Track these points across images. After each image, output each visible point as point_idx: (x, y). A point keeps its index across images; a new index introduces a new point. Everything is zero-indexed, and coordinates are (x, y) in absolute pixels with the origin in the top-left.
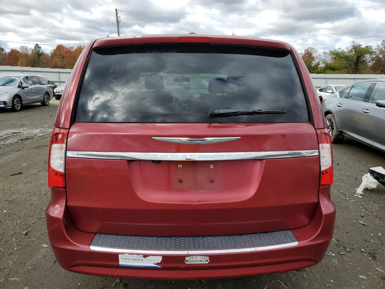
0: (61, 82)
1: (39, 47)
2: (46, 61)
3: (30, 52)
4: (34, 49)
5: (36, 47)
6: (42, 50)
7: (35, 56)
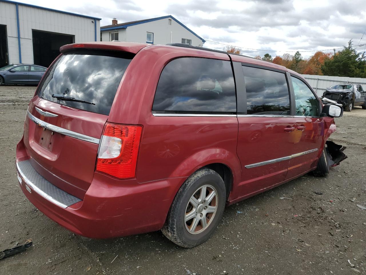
0: (317, 89)
1: (299, 54)
2: (302, 66)
3: (291, 59)
4: (294, 56)
5: (296, 54)
6: (301, 56)
7: (293, 62)
